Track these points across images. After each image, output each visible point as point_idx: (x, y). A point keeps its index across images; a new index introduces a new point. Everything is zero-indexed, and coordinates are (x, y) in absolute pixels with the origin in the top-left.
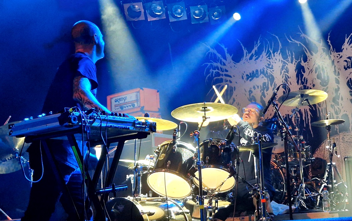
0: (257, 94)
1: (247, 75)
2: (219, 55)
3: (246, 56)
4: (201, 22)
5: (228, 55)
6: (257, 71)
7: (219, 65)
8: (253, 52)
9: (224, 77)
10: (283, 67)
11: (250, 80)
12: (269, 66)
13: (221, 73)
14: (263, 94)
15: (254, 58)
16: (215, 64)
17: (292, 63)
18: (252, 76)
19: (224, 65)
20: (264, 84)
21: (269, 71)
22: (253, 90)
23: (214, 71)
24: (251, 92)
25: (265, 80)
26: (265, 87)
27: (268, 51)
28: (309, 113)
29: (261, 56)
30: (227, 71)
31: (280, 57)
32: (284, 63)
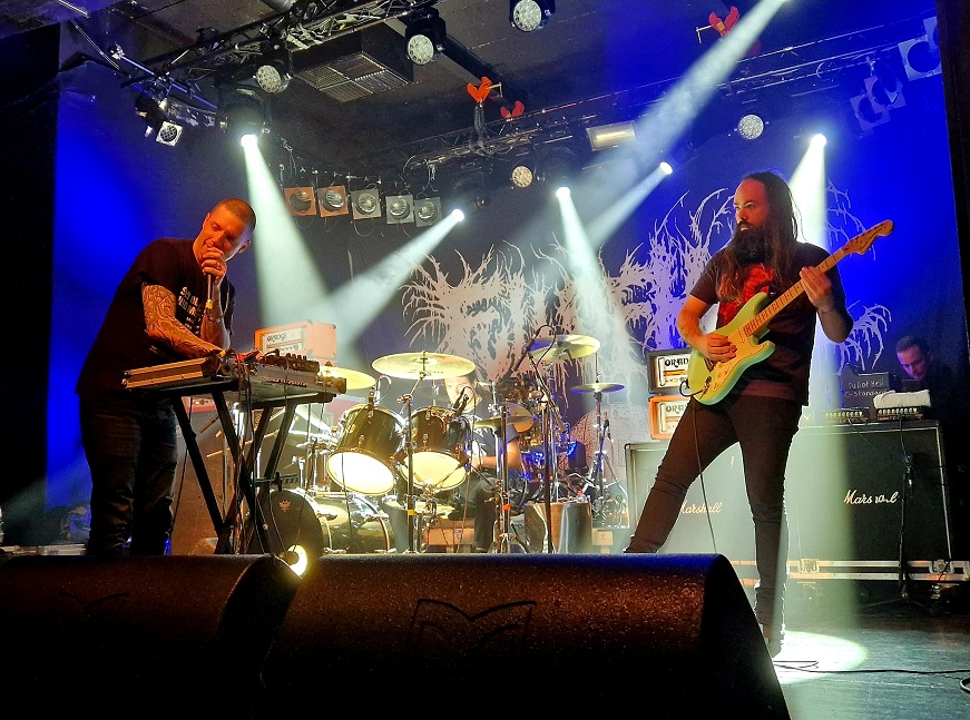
0: (483, 336)
1: (469, 307)
2: (426, 274)
3: (469, 277)
4: (402, 222)
5: (439, 275)
6: (485, 300)
7: (425, 288)
8: (480, 271)
9: (432, 309)
10: (526, 295)
11: (473, 315)
12: (505, 294)
13: (428, 301)
14: (493, 337)
15: (481, 280)
16: (419, 288)
17: (540, 290)
18: (478, 307)
19: (434, 289)
20: (495, 321)
21: (502, 302)
22: (476, 330)
23: (418, 299)
24: (473, 333)
25: (497, 315)
26: (496, 326)
27: (504, 271)
28: (564, 370)
29: (492, 278)
30: (437, 299)
31: (522, 281)
32: (528, 289)
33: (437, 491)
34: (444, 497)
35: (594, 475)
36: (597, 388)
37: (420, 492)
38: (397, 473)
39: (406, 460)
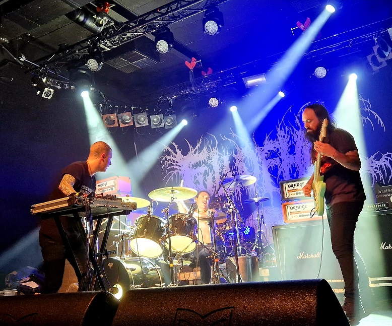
0: (200, 179)
1: (193, 165)
2: (171, 151)
3: (192, 151)
4: (158, 127)
5: (178, 151)
6: (200, 161)
7: (171, 157)
8: (197, 148)
9: (175, 167)
10: (219, 158)
11: (195, 169)
12: (209, 158)
13: (173, 164)
14: (205, 179)
15: (197, 152)
16: (168, 157)
17: (226, 155)
18: (198, 165)
19: (175, 157)
20: (206, 171)
21: (209, 162)
22: (197, 176)
23: (168, 162)
24: (195, 177)
25: (206, 168)
26: (206, 174)
27: (208, 147)
28: (240, 192)
29: (203, 151)
30: (177, 162)
31: (217, 151)
32: (220, 155)
33: (183, 254)
34: (186, 256)
35: (258, 242)
36: (256, 200)
37: (174, 255)
38: (163, 247)
39: (168, 240)
